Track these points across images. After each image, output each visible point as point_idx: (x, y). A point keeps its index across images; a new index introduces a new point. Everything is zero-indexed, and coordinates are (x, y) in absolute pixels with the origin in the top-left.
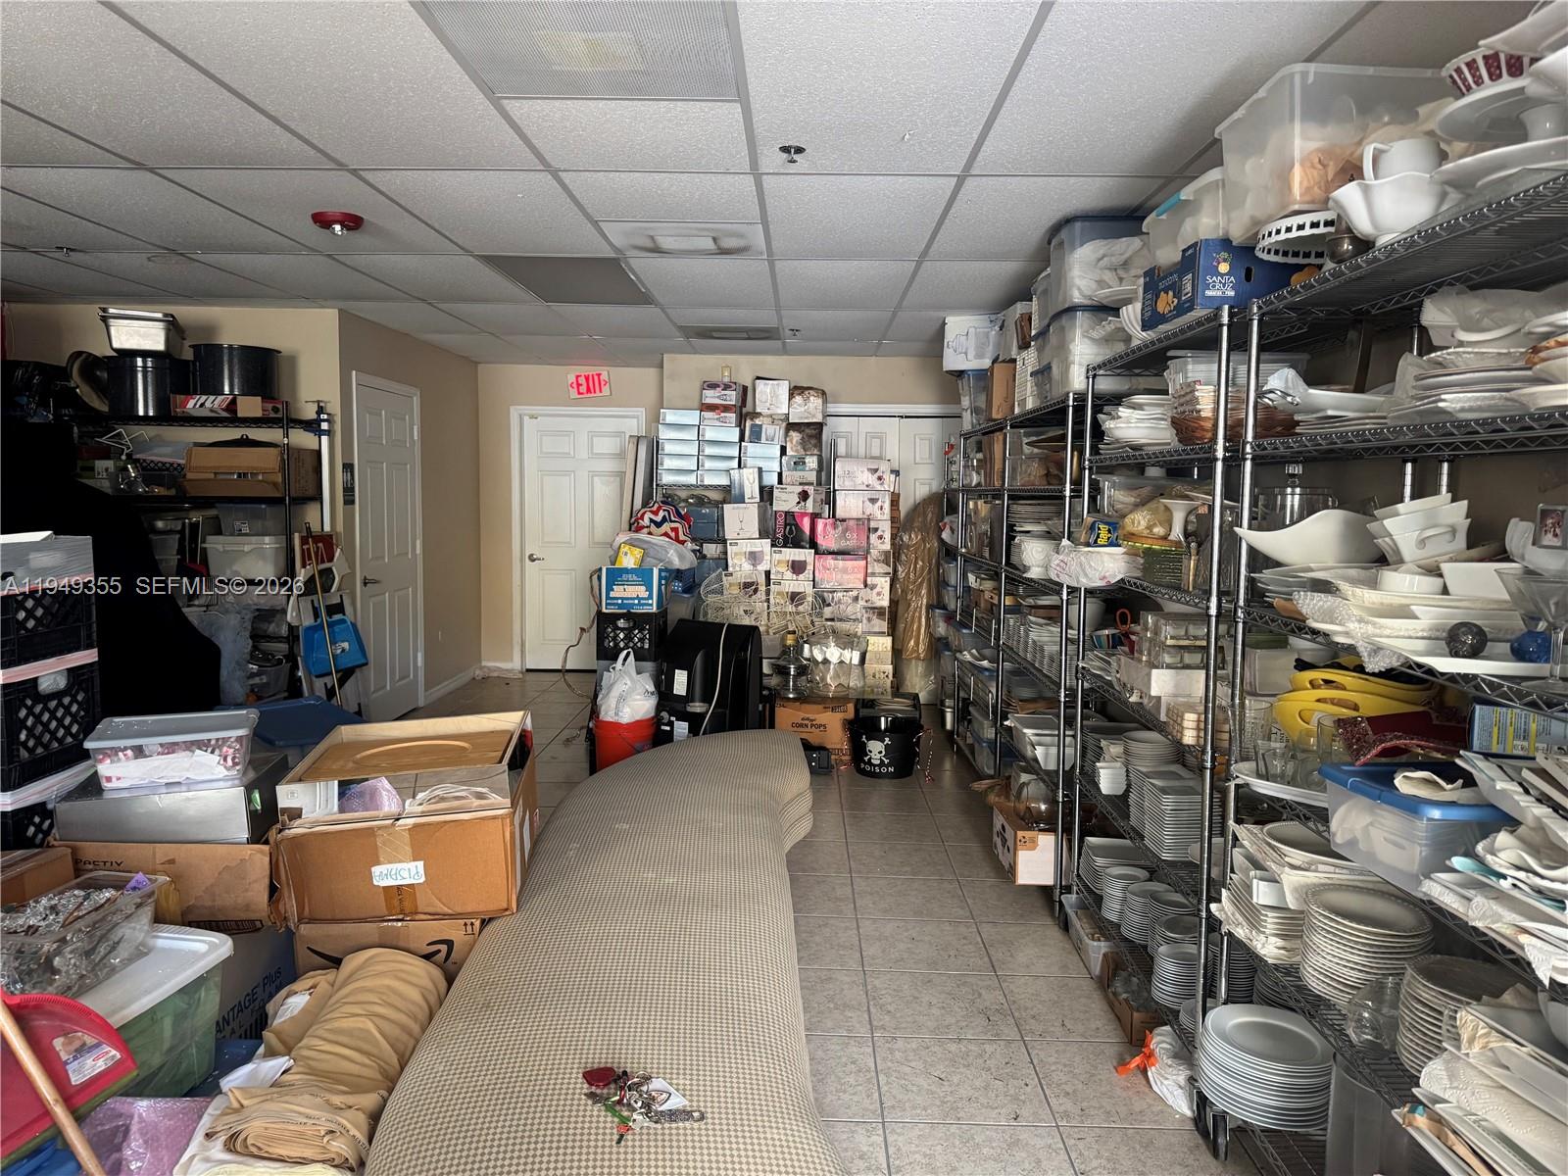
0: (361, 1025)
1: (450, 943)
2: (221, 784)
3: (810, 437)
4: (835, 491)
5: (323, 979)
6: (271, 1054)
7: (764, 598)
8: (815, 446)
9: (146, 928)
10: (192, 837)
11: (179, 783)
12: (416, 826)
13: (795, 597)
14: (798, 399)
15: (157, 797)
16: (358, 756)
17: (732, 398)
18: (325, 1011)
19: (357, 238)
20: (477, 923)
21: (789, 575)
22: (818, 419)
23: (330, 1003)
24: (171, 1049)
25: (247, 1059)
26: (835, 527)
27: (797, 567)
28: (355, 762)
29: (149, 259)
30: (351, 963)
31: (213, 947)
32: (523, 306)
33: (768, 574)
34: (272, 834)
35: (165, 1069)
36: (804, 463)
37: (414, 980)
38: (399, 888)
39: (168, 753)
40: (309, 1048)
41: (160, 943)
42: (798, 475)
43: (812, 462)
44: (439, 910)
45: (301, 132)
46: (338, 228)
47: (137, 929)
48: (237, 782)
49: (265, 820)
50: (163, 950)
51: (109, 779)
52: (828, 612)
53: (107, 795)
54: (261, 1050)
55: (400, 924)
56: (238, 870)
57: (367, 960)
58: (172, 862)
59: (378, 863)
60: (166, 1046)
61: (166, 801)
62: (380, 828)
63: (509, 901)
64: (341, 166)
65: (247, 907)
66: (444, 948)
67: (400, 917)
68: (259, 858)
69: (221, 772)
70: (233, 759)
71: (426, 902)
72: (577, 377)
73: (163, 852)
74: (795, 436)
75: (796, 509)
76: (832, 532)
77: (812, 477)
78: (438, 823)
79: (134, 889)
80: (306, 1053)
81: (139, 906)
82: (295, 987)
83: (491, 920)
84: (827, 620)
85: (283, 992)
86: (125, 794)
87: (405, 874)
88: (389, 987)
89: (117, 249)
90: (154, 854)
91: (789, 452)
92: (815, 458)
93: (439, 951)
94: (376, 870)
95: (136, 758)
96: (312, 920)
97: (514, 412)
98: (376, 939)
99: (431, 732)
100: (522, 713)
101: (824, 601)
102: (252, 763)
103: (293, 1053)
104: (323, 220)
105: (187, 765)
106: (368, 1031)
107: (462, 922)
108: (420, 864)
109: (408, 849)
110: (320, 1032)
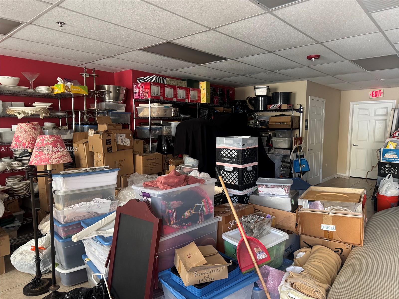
0: (319, 265)
1: (342, 250)
2: (284, 197)
5: (309, 250)
6: (296, 265)
9: (270, 228)
10: (278, 208)
11: (275, 195)
12: (334, 216)
15: (270, 197)
16: (317, 195)
18: (309, 259)
19: (319, 61)
20: (351, 246)
23: (311, 256)
24: (275, 257)
25: (290, 265)
28: (316, 196)
29: (266, 74)
30: (315, 248)
31: (284, 236)
32: (362, 73)
34: (297, 211)
35: (273, 261)
37: (333, 257)
38: (328, 231)
39: (273, 187)
40: (307, 267)
41: (272, 231)
44: (339, 240)
45: (310, 36)
46: (313, 59)
47: (268, 227)
48: (288, 197)
49: (295, 207)
50: (273, 233)
51: (260, 191)
53: (260, 195)
54: (294, 263)
55: (328, 241)
56: (289, 218)
57: (319, 249)
58: (274, 213)
59: (323, 224)
60: (274, 256)
61: (272, 198)
62: (324, 214)
63: (360, 243)
64: (318, 42)
65: (290, 228)
66: (340, 250)
67: (328, 239)
68: (293, 216)
69: (284, 194)
70: (287, 191)
71: (335, 236)
72: (372, 92)
73: (272, 210)
78: (341, 216)
79: (267, 218)
80: (307, 268)
81: (269, 222)
82: (301, 250)
83: (355, 246)
85: (298, 251)
86: (263, 195)
87: (330, 228)
88: (326, 257)
89: (260, 72)
90: (270, 210)
93: (339, 251)
94: (322, 225)
95: (266, 187)
96: (304, 234)
97: (351, 104)
98: (321, 243)
99: (335, 191)
100: (363, 189)
102: (291, 193)
103: (303, 267)
104: (309, 58)
105: (277, 191)
106: (322, 267)
107: (346, 245)
108: (335, 226)
109: (331, 222)
110: (310, 264)
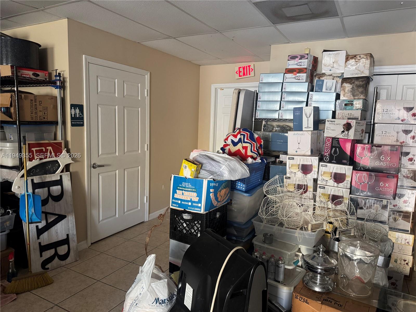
3: (358, 86)
4: (374, 124)
7: (311, 196)
8: (362, 93)
13: (335, 199)
14: (352, 62)
17: (305, 63)
21: (331, 182)
22: (366, 74)
26: (371, 151)
27: (339, 178)
33: (315, 181)
36: (352, 104)
42: (347, 112)
43: (358, 104)
52: (360, 212)
72: (239, 68)
74: (348, 86)
75: (341, 136)
76: (369, 154)
77: (358, 114)
84: (358, 219)
91: (342, 97)
92: (361, 101)
97: (213, 87)
101: (358, 204)
